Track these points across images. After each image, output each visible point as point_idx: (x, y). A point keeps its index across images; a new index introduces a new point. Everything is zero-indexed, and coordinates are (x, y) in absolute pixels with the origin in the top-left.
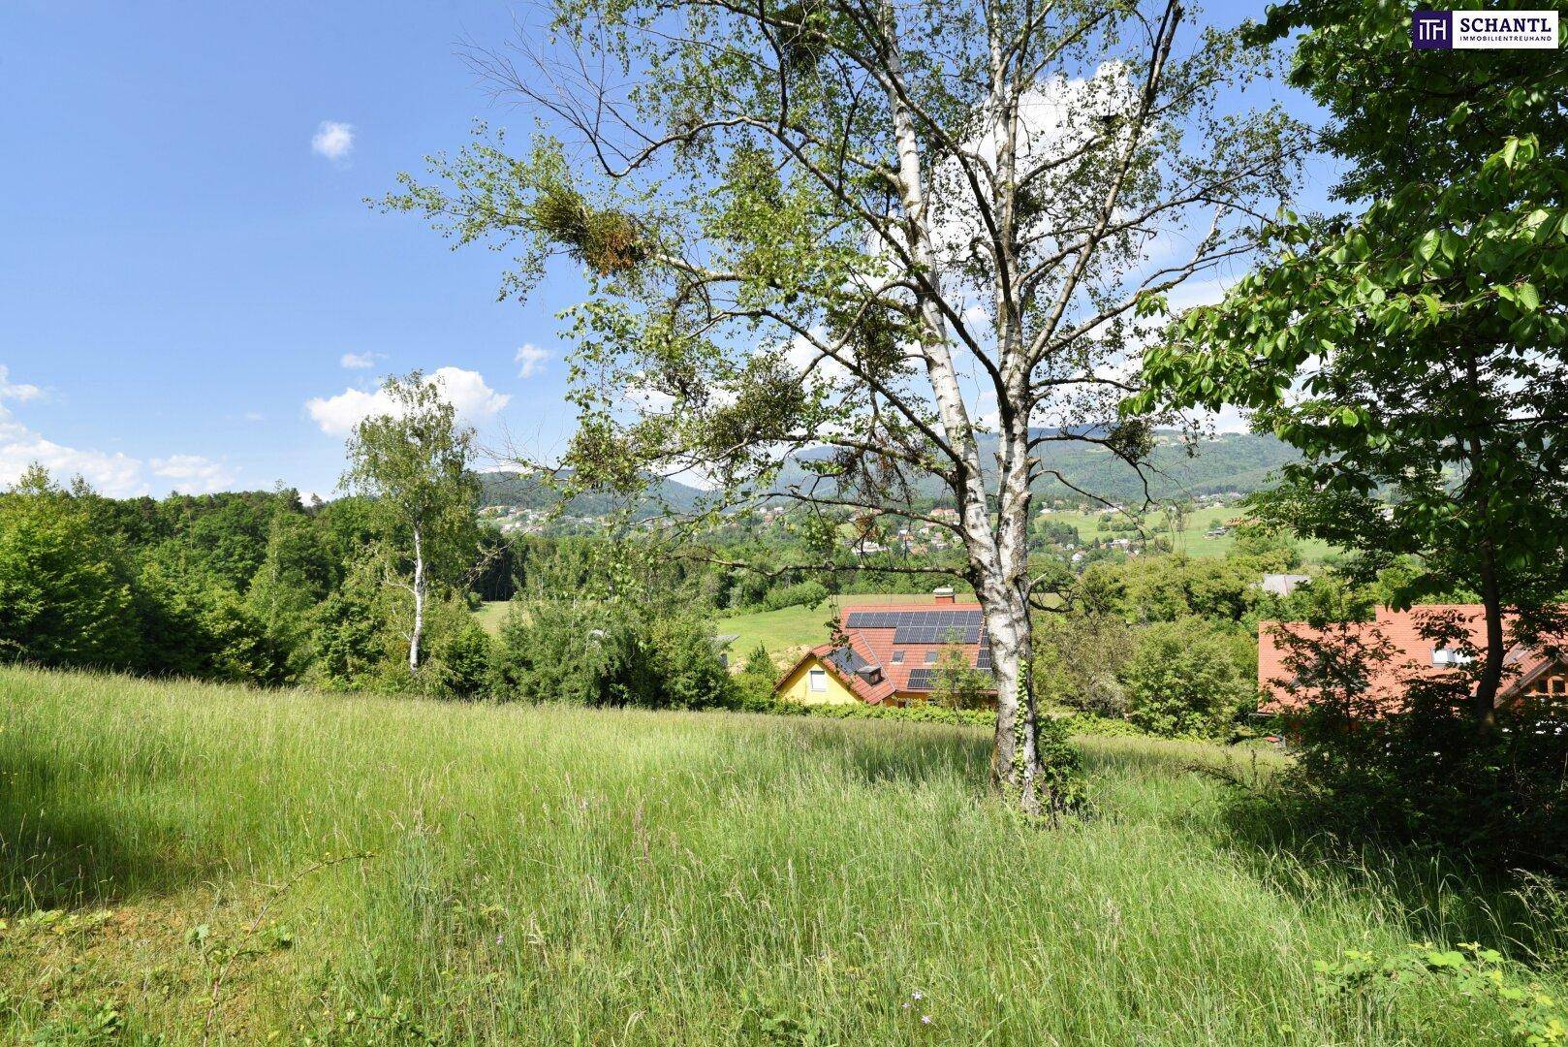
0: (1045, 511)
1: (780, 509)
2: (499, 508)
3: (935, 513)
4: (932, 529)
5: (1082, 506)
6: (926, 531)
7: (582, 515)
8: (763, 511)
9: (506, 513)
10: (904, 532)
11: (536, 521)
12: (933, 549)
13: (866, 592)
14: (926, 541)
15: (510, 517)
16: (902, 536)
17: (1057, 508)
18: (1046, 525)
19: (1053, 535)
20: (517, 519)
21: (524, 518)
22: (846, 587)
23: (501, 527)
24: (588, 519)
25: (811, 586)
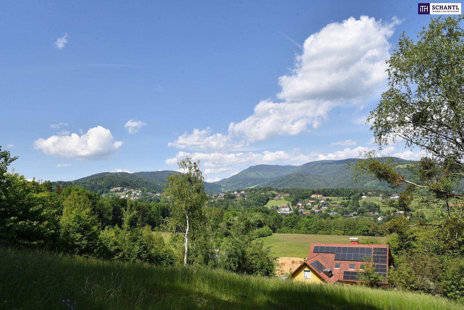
0: (364, 197)
1: (243, 192)
2: (119, 188)
3: (313, 196)
4: (312, 203)
5: (381, 195)
6: (310, 204)
7: (155, 193)
8: (236, 193)
9: (122, 191)
10: (300, 204)
11: (135, 195)
12: (313, 212)
13: (287, 232)
14: (310, 209)
15: (124, 193)
16: (299, 206)
17: (369, 196)
18: (365, 203)
19: (368, 208)
20: (127, 194)
21: (130, 193)
22: (278, 229)
23: (120, 197)
24: (158, 195)
25: (265, 229)
